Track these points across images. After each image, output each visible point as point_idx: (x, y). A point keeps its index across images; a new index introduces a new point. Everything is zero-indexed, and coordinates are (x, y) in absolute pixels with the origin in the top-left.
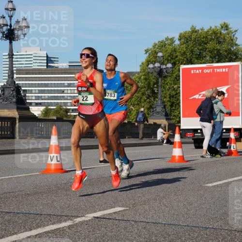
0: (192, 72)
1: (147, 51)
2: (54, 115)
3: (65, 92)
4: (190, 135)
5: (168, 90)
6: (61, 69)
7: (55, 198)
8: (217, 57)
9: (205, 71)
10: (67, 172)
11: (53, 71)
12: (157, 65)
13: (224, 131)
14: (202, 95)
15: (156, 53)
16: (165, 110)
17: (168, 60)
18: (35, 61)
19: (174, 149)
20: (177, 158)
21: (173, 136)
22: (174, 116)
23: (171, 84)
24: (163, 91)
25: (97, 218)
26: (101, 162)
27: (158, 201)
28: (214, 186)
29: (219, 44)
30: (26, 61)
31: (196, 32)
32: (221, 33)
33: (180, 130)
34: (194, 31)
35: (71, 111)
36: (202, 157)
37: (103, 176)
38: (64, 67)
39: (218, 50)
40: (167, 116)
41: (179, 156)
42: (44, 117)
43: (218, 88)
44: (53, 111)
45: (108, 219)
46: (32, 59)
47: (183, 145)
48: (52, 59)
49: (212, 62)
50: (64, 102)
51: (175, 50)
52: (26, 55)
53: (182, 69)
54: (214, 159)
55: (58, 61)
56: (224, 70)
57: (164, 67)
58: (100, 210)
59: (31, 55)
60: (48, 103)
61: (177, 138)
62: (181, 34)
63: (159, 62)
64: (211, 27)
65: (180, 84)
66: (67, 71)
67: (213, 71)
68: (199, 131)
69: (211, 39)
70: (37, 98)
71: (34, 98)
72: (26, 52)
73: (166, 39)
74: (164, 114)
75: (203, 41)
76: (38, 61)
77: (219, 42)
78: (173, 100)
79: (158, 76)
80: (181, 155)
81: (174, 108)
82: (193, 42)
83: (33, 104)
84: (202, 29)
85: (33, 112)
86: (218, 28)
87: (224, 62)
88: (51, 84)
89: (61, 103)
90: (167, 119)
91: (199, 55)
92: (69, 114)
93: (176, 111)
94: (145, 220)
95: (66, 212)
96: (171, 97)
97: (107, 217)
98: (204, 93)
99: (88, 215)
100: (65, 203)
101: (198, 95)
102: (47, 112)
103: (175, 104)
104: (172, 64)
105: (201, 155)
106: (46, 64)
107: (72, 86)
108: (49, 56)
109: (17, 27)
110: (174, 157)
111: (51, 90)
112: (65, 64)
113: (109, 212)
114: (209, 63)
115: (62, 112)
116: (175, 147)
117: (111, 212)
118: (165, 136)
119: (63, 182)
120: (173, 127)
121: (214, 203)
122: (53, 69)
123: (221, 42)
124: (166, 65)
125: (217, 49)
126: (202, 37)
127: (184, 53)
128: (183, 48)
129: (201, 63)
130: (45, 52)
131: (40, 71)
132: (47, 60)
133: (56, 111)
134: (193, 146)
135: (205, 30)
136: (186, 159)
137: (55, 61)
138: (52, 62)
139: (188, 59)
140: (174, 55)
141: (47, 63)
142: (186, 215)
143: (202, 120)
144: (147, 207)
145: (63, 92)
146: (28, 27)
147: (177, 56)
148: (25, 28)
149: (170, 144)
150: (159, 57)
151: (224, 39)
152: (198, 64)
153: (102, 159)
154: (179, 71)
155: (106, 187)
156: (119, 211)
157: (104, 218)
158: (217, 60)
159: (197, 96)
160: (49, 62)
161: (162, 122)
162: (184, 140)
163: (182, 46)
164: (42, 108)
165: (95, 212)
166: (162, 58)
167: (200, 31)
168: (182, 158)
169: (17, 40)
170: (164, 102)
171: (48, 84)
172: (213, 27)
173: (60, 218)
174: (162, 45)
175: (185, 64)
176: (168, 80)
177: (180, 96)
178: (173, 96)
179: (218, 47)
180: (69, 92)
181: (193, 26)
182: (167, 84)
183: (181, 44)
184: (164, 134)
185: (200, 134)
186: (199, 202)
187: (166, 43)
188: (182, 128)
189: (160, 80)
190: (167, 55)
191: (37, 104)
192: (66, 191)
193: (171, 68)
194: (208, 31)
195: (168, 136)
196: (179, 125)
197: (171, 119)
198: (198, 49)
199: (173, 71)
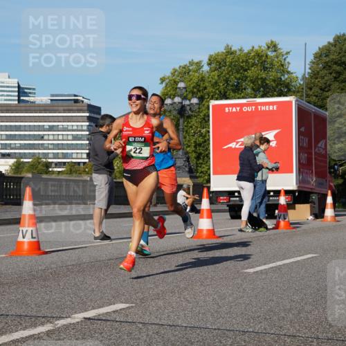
0: (227, 110)
1: (162, 80)
2: (28, 171)
3: (46, 137)
4: (223, 200)
5: (193, 136)
6: (39, 106)
7: (28, 292)
8: (262, 89)
9: (245, 109)
10: (46, 253)
11: (28, 108)
12: (177, 100)
13: (272, 194)
14: (240, 143)
15: (176, 83)
16: (189, 164)
17: (193, 93)
18: (1, 93)
19: (201, 220)
20: (205, 232)
21: (200, 202)
22: (202, 172)
23: (197, 127)
24: (185, 138)
25: (89, 319)
26: (96, 238)
27: (177, 295)
28: (257, 272)
29: (265, 71)
31: (232, 53)
32: (267, 56)
33: (209, 192)
34: (229, 52)
35: (53, 165)
36: (241, 230)
37: (99, 258)
38: (44, 102)
39: (264, 80)
40: (192, 173)
41: (208, 230)
42: (14, 173)
43: (263, 134)
44: (27, 165)
45: (104, 320)
47: (213, 214)
48: (26, 91)
49: (255, 97)
50: (44, 153)
51: (203, 79)
53: (213, 106)
54: (258, 233)
56: (271, 108)
57: (187, 102)
58: (93, 308)
60: (20, 153)
61: (205, 204)
62: (211, 56)
63: (180, 96)
64: (253, 47)
65: (209, 128)
66: (47, 108)
67: (257, 109)
68: (236, 194)
69: (254, 65)
70: (5, 146)
73: (190, 62)
74: (187, 169)
75: (242, 67)
76: (5, 93)
77: (265, 69)
78: (200, 150)
79: (179, 116)
80: (211, 228)
81: (201, 161)
82: (228, 69)
84: (241, 50)
86: (262, 48)
87: (272, 96)
88: (25, 126)
89: (39, 153)
90: (191, 177)
91: (237, 85)
92: (50, 169)
93: (204, 166)
94: (158, 321)
95: (44, 312)
96: (197, 145)
97: (104, 318)
98: (242, 140)
99: (76, 315)
100: (43, 298)
101: (235, 143)
102: (18, 167)
103: (203, 156)
104: (199, 98)
105: (239, 228)
106: (17, 98)
107: (55, 128)
108: (22, 86)
110: (201, 230)
111: (25, 135)
112: (45, 98)
113: (105, 311)
114: (251, 97)
115: (40, 167)
116: (202, 217)
117: (109, 311)
118: (188, 202)
119: (40, 268)
120: (199, 188)
121: (256, 296)
122: (28, 104)
123: (267, 68)
124: (190, 100)
125: (262, 78)
126: (241, 60)
127: (216, 83)
128: (214, 76)
129: (239, 98)
130: (16, 80)
131: (9, 108)
132: (19, 92)
133: (32, 165)
134: (227, 215)
135: (246, 51)
136: (217, 234)
137: (30, 93)
138: (26, 94)
139: (220, 92)
140: (201, 85)
141: (19, 96)
142: (216, 315)
143: (239, 179)
144: (161, 303)
145: (42, 138)
147: (205, 88)
149: (196, 213)
150: (179, 88)
151: (272, 64)
152: (235, 98)
153: (97, 234)
154: (209, 109)
155: (103, 274)
156: (121, 310)
157: (99, 320)
158: (261, 93)
159: (233, 145)
160: (21, 94)
161: (184, 181)
162: (214, 207)
163: (213, 73)
164: (12, 161)
165: (86, 310)
166: (184, 91)
167: (238, 53)
168: (212, 233)
170: (187, 153)
171: (20, 126)
172: (256, 48)
173: (35, 320)
174: (184, 72)
175: (217, 99)
176: (194, 121)
177: (209, 144)
178: (200, 145)
179: (264, 76)
180: (51, 137)
181: (228, 46)
182: (191, 127)
183: (212, 71)
184: (187, 198)
185: (238, 199)
186: (235, 295)
187: (191, 68)
188: (212, 189)
189: (181, 121)
190: (192, 86)
191: (4, 156)
192: (44, 280)
193: (197, 104)
194: (249, 53)
195: (193, 202)
196: (208, 185)
197: (197, 177)
198: (236, 78)
199: (199, 108)
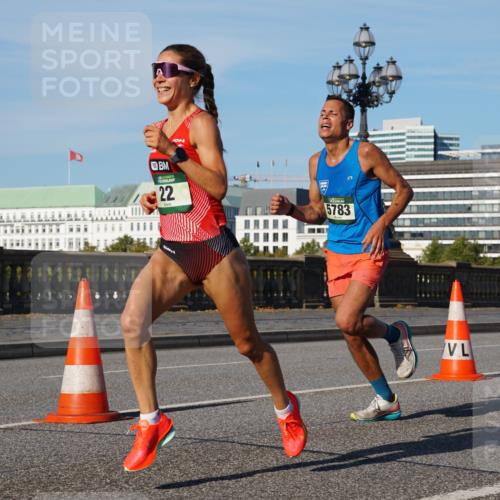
2: (449, 259)
6: (465, 162)
10: (486, 377)
11: (449, 167)
18: (410, 147)
30: (392, 147)
35: (486, 249)
38: (472, 157)
42: (430, 261)
44: (448, 249)
46: (404, 143)
48: (446, 142)
52: (392, 135)
55: (458, 145)
59: (403, 134)
60: (437, 232)
66: (477, 166)
70: (415, 223)
71: (407, 223)
72: (392, 128)
76: (416, 147)
83: (406, 236)
85: (408, 252)
88: (444, 192)
89: (464, 232)
92: (482, 255)
102: (435, 251)
106: (432, 153)
108: (440, 135)
109: (377, 79)
111: (444, 206)
112: (474, 152)
115: (466, 251)
122: (447, 162)
130: (432, 128)
131: (422, 168)
132: (435, 143)
133: (456, 249)
137: (451, 145)
138: (446, 147)
141: (435, 150)
146: (398, 78)
148: (392, 81)
160: (439, 147)
164: (425, 244)
169: (377, 106)
171: (437, 193)
173: (479, 476)
191: (415, 236)
